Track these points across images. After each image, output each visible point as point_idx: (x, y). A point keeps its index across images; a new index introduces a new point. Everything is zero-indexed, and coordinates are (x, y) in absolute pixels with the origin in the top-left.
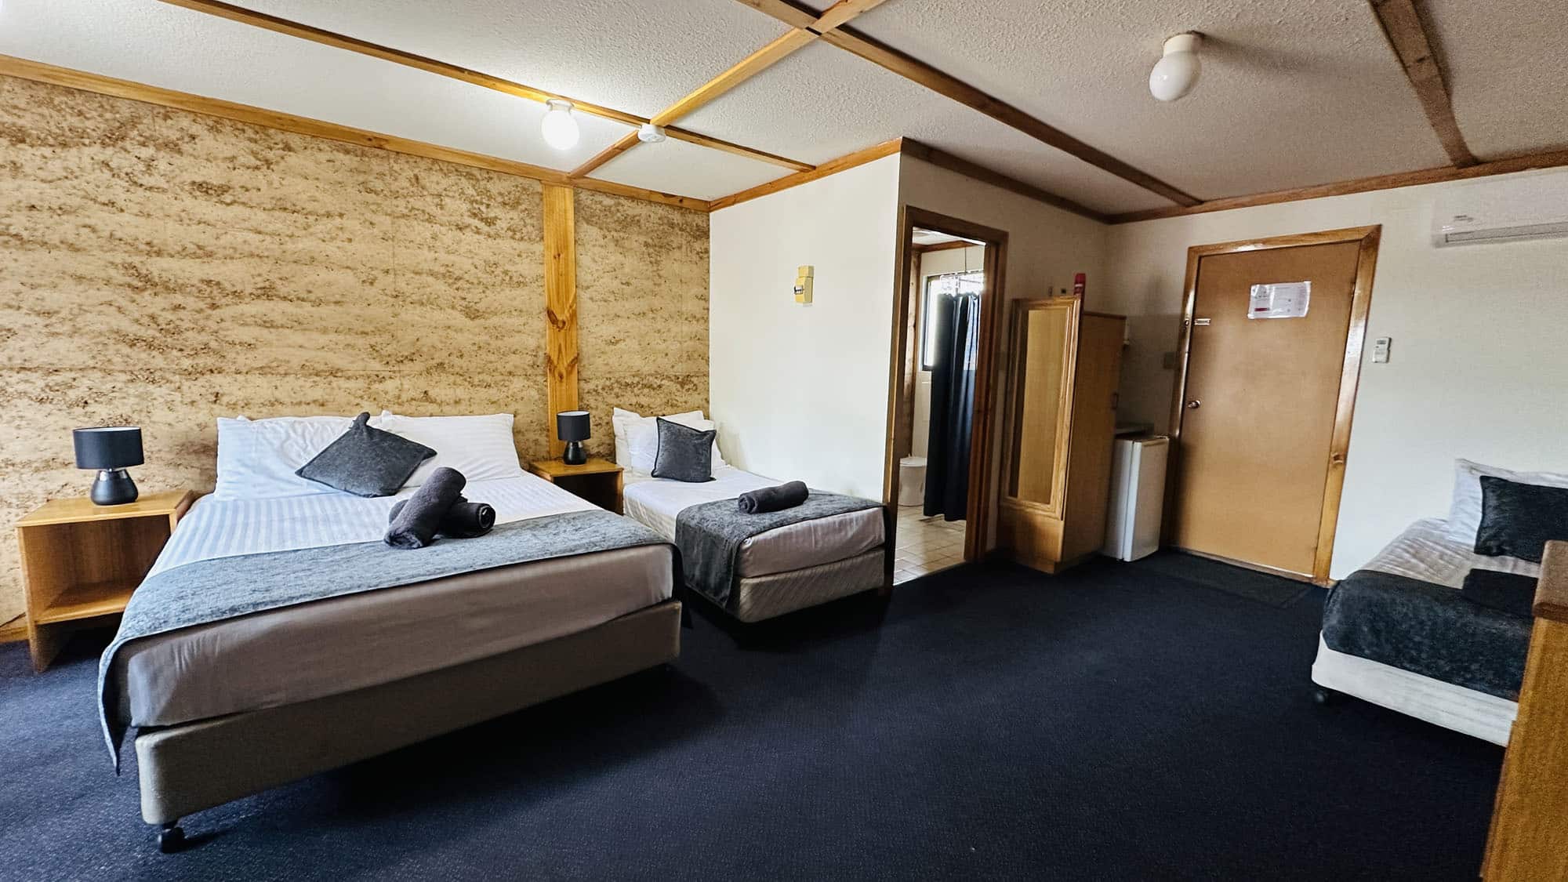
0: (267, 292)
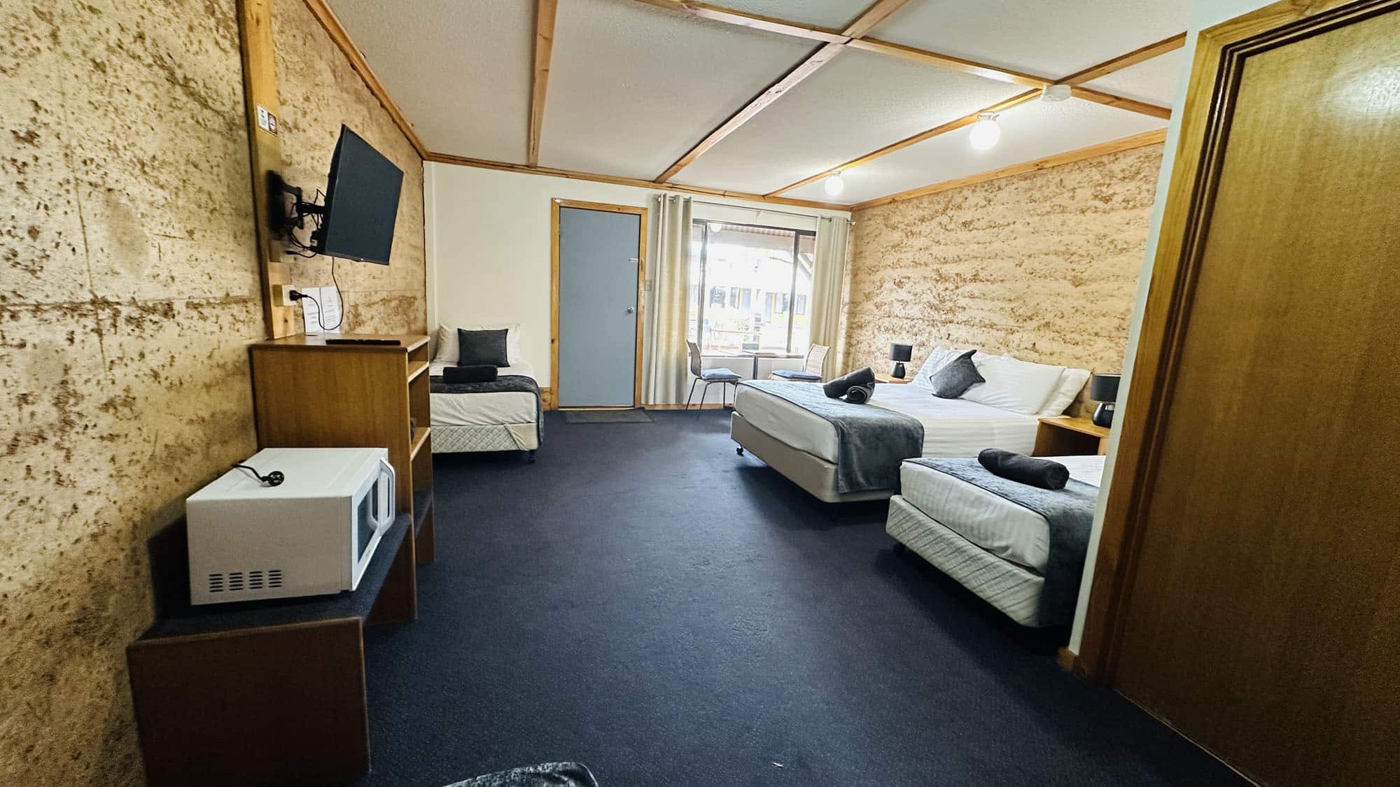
0: (975, 278)
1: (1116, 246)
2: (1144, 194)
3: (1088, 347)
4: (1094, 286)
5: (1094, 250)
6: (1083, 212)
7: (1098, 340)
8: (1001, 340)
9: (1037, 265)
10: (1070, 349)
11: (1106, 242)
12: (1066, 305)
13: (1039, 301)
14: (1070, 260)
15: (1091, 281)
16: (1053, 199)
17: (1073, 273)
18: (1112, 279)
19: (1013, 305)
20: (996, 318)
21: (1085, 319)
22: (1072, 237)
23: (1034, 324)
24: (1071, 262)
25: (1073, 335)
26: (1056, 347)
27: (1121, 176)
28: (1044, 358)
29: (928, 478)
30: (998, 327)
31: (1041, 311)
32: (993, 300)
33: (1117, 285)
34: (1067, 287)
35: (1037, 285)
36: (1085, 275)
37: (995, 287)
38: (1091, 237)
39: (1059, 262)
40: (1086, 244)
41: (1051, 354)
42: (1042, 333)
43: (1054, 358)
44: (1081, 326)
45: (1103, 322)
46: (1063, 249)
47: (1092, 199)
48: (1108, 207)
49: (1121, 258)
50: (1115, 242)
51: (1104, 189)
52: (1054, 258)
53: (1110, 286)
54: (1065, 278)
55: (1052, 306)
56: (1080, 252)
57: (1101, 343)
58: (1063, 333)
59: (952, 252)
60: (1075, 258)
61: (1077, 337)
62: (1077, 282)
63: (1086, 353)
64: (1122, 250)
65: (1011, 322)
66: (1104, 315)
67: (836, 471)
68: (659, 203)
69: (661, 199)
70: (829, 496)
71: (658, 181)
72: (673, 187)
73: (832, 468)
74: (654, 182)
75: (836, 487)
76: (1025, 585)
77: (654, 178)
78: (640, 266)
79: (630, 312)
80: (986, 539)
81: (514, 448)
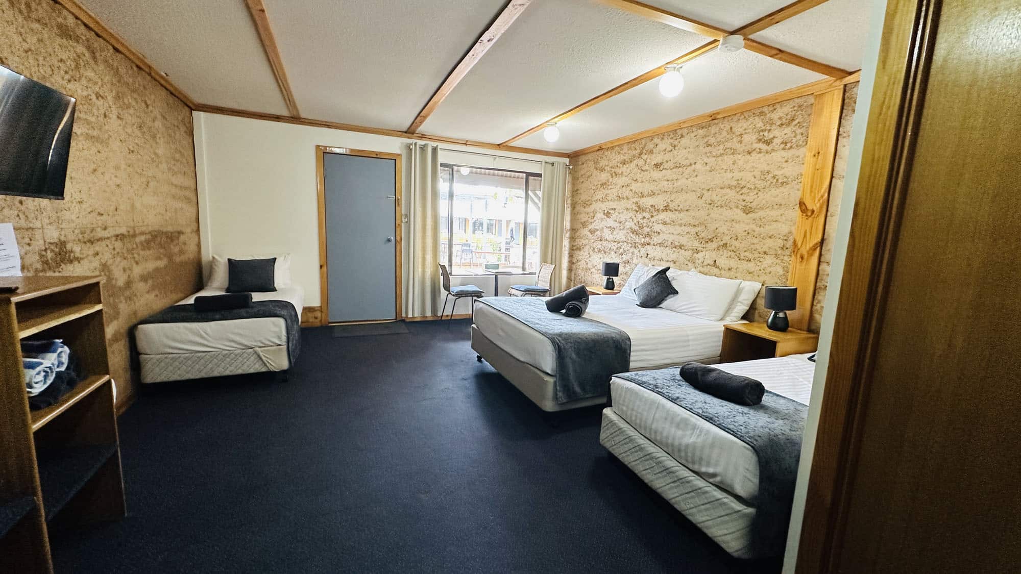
1: (777, 180)
2: (799, 137)
3: (759, 264)
4: (761, 214)
5: (760, 184)
6: (750, 153)
7: (767, 257)
8: (689, 258)
9: (714, 198)
10: (744, 265)
11: (769, 177)
12: (739, 228)
13: (717, 226)
14: (741, 192)
15: (758, 209)
16: (726, 144)
17: (744, 203)
18: (775, 207)
19: (697, 229)
20: (684, 240)
21: (756, 241)
22: (742, 174)
23: (714, 245)
24: (741, 194)
25: (746, 254)
26: (733, 263)
27: (779, 123)
28: (723, 272)
29: (635, 394)
30: (686, 248)
31: (719, 235)
32: (681, 225)
33: (781, 211)
34: (739, 214)
35: (716, 213)
36: (754, 205)
37: (682, 215)
38: (757, 174)
39: (731, 194)
40: (753, 180)
41: (729, 269)
42: (721, 252)
43: (732, 273)
44: (752, 246)
45: (770, 242)
46: (735, 183)
47: (756, 143)
48: (769, 148)
49: (782, 189)
50: (777, 178)
51: (766, 134)
52: (728, 191)
53: (774, 213)
54: (737, 207)
55: (728, 230)
56: (748, 185)
57: (769, 260)
58: (738, 252)
59: (647, 188)
60: (745, 190)
61: (750, 256)
62: (747, 210)
63: (758, 268)
64: (782, 183)
65: (696, 244)
66: (770, 237)
67: (555, 383)
68: (411, 150)
69: (413, 147)
70: (549, 406)
71: (410, 132)
72: (423, 137)
73: (551, 380)
74: (406, 132)
75: (556, 397)
76: (735, 516)
77: (405, 129)
78: (397, 202)
79: (389, 240)
80: (693, 463)
81: (264, 370)
